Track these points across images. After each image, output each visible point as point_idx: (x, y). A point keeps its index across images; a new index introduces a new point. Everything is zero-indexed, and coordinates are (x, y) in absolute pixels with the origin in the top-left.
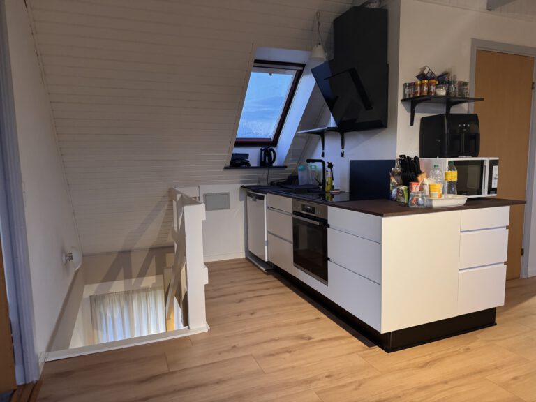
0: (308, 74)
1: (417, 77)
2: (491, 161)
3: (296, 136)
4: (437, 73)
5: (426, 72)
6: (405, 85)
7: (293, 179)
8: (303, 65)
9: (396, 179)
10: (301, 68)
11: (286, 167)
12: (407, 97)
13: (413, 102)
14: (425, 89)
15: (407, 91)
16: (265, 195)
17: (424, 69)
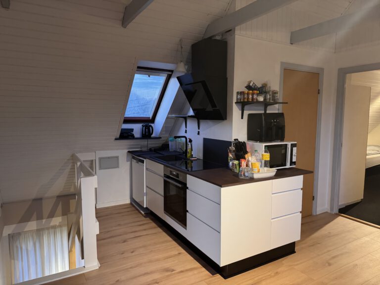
0: (174, 77)
1: (246, 87)
2: (292, 144)
3: (167, 118)
4: (259, 85)
5: (251, 85)
6: (238, 93)
7: (165, 146)
8: (172, 71)
9: (232, 155)
10: (170, 73)
11: (161, 138)
12: (239, 101)
13: (243, 104)
14: (250, 96)
15: (239, 97)
16: (145, 160)
17: (250, 82)
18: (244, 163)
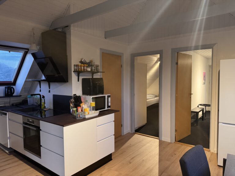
0: (29, 53)
1: (79, 62)
2: (108, 96)
3: (26, 81)
4: (88, 61)
5: (83, 61)
6: (74, 65)
7: (25, 102)
8: (28, 49)
9: (72, 105)
11: (21, 96)
12: (76, 70)
13: (78, 73)
14: (82, 68)
15: (75, 68)
16: (7, 113)
17: (82, 59)
18: (80, 109)
